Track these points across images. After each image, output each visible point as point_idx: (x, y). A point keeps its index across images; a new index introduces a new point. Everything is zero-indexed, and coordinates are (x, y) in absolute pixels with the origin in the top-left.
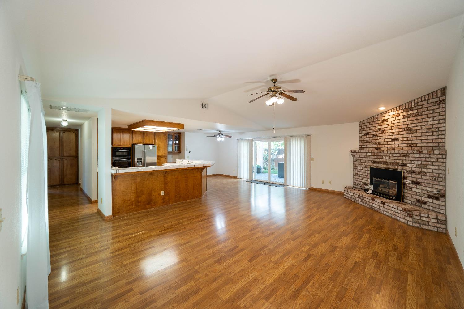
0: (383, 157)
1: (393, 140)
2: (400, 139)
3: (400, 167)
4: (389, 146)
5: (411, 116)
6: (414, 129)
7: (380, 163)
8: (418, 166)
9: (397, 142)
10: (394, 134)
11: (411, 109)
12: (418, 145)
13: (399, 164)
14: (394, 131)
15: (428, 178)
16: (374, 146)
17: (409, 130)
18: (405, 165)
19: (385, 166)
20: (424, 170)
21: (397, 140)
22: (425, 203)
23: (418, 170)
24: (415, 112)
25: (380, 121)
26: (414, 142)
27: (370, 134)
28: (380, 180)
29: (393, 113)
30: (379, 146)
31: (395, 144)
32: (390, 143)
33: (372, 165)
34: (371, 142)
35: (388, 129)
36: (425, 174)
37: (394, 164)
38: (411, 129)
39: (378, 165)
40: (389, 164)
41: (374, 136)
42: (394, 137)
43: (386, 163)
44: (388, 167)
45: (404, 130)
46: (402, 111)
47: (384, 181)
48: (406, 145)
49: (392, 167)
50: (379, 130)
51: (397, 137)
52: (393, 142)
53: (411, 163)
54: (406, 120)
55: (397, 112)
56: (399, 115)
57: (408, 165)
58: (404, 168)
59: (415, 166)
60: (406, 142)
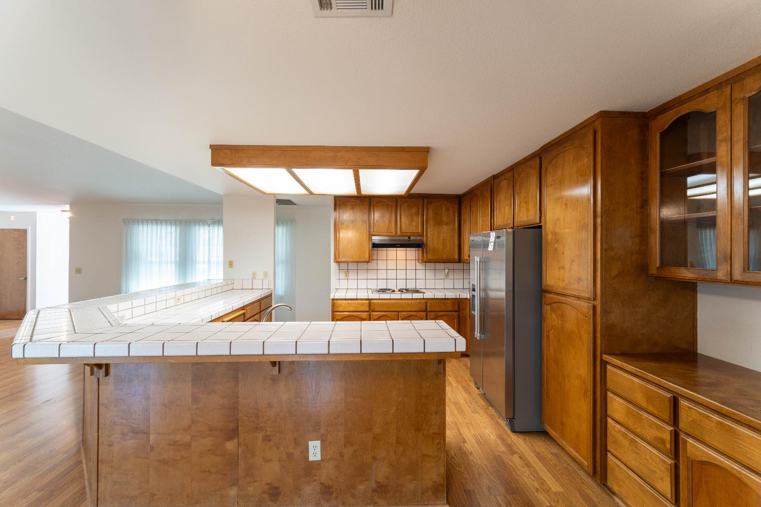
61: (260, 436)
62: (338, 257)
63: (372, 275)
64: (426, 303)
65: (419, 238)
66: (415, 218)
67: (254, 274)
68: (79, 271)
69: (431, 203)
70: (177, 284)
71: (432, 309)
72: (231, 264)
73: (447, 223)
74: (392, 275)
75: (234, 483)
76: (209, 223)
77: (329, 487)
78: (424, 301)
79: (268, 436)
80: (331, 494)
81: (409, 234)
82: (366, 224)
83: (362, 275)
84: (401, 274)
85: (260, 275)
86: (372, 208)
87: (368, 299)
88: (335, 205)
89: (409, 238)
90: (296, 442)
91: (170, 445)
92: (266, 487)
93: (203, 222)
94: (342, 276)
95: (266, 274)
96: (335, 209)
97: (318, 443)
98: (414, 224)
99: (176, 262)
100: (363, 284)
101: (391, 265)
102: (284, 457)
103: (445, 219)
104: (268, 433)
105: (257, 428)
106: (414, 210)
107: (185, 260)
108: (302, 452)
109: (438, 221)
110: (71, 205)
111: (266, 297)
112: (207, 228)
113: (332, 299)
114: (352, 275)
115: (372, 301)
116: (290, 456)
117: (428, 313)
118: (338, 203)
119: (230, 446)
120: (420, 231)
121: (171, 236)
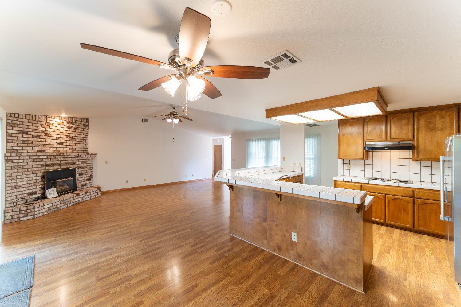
0: (59, 159)
1: (58, 144)
2: (65, 144)
3: (71, 166)
4: (55, 149)
5: (72, 128)
6: (74, 138)
7: (54, 165)
8: (83, 163)
9: (62, 146)
10: (59, 139)
11: (72, 123)
12: (76, 149)
13: (71, 164)
14: (59, 136)
15: (87, 169)
16: (36, 148)
17: (71, 138)
18: (74, 163)
19: (59, 167)
20: (85, 165)
21: (62, 144)
22: (85, 185)
23: (82, 165)
24: (75, 126)
25: (44, 123)
26: (74, 147)
27: (29, 133)
28: (64, 179)
29: (59, 121)
30: (43, 149)
31: (60, 147)
32: (56, 146)
33: (43, 168)
34: (32, 143)
35: (53, 133)
36: (85, 167)
37: (67, 164)
38: (72, 137)
39: (51, 168)
40: (63, 165)
41: (36, 137)
42: (59, 141)
43: (60, 164)
44: (62, 167)
45: (68, 137)
46: (66, 122)
47: (68, 179)
48: (68, 149)
49: (65, 167)
50: (43, 132)
51: (62, 141)
52: (59, 146)
53: (79, 162)
54: (68, 130)
55: (62, 121)
56: (62, 124)
57: (77, 163)
58: (74, 166)
59: (80, 163)
60: (69, 147)
61: (274, 224)
62: (340, 155)
63: (369, 168)
64: (413, 192)
65: (411, 142)
66: (405, 127)
67: (294, 164)
68: (234, 160)
69: (422, 114)
70: (265, 166)
71: (419, 196)
72: (284, 159)
73: (442, 129)
74: (386, 169)
75: (266, 239)
76: (277, 139)
77: (300, 255)
78: (412, 190)
79: (276, 225)
80: (301, 258)
81: (399, 140)
82: (361, 134)
83: (361, 168)
84: (396, 169)
85: (297, 165)
86: (366, 124)
87: (360, 183)
88: (339, 125)
89: (399, 142)
90: (287, 231)
91: (248, 218)
92: (276, 245)
93: (274, 139)
94: (346, 167)
95: (300, 165)
96: (339, 127)
97: (295, 234)
98: (404, 132)
99: (264, 157)
100: (361, 173)
101: (385, 162)
102: (283, 235)
103: (439, 126)
104: (277, 224)
105: (273, 220)
106: (403, 122)
107: (267, 156)
108: (289, 236)
109: (431, 128)
110: (232, 135)
111: (299, 176)
112: (276, 141)
113: (335, 180)
114: (353, 167)
115: (363, 185)
116: (285, 236)
117: (415, 199)
118: (340, 123)
119: (265, 224)
120: (410, 136)
121: (262, 146)
